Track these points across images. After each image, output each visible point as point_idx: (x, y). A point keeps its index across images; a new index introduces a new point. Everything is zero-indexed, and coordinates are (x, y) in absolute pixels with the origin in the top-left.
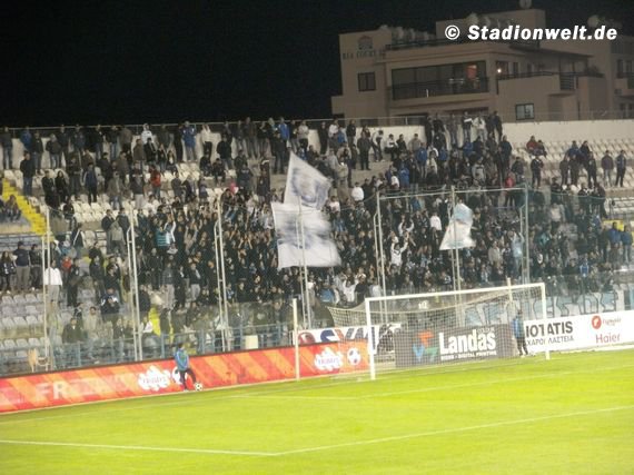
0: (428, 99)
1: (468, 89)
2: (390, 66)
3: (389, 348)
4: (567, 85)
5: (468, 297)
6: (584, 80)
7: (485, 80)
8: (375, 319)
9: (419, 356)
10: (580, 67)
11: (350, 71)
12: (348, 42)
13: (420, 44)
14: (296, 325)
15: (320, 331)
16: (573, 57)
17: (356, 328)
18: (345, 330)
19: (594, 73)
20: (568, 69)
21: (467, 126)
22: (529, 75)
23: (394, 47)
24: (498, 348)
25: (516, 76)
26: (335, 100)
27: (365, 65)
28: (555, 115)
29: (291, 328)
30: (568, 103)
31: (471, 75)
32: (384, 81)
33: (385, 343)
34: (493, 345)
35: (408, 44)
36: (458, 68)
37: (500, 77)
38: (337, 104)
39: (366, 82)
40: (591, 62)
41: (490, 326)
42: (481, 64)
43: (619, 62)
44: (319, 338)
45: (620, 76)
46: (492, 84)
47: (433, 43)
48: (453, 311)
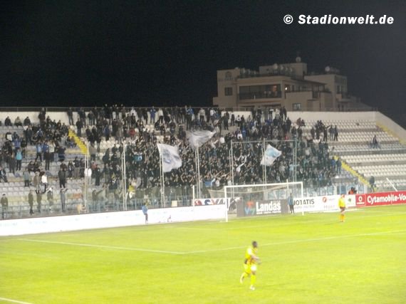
0: (255, 100)
1: (272, 96)
2: (239, 85)
4: (315, 96)
5: (268, 187)
6: (323, 94)
7: (280, 93)
8: (229, 195)
9: (247, 212)
10: (321, 88)
11: (221, 90)
12: (221, 74)
13: (252, 76)
14: (194, 197)
15: (204, 200)
16: (318, 84)
17: (220, 199)
18: (215, 200)
19: (326, 91)
20: (316, 89)
21: (271, 113)
22: (299, 91)
23: (241, 76)
24: (282, 210)
25: (293, 91)
26: (214, 99)
27: (228, 84)
28: (309, 108)
29: (192, 198)
30: (316, 104)
31: (274, 90)
32: (236, 91)
33: (232, 206)
34: (280, 208)
35: (247, 76)
36: (269, 87)
37: (287, 92)
38: (215, 101)
39: (228, 91)
40: (326, 86)
41: (278, 200)
42: (278, 86)
43: (338, 87)
44: (203, 203)
45: (338, 93)
46: (283, 95)
47: (258, 76)
48: (262, 193)
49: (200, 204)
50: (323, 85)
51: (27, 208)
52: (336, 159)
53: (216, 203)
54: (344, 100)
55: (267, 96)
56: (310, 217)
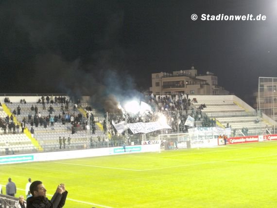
0: (171, 89)
1: (180, 87)
2: (163, 81)
3: (163, 145)
4: (202, 86)
5: (180, 135)
6: (205, 86)
7: (184, 85)
8: (160, 139)
9: (170, 147)
10: (204, 83)
11: (154, 82)
12: (154, 75)
13: (170, 76)
14: (143, 139)
15: (148, 141)
16: (203, 81)
17: (156, 141)
18: (153, 141)
19: (207, 84)
20: (202, 83)
21: (182, 96)
22: (193, 84)
23: (164, 77)
24: (187, 146)
25: (190, 84)
26: (150, 88)
27: (157, 80)
28: (199, 94)
29: (141, 140)
30: (202, 91)
31: (181, 84)
32: (161, 84)
33: (162, 145)
34: (186, 145)
35: (167, 76)
36: (178, 82)
37: (187, 84)
38: (151, 89)
39: (157, 84)
40: (207, 82)
41: (185, 141)
42: (183, 81)
43: (213, 82)
44: (147, 143)
45: (213, 85)
46: (185, 86)
47: (172, 76)
48: (177, 138)
49: (146, 143)
50: (205, 81)
51: (58, 146)
52: (214, 120)
53: (154, 143)
54: (217, 89)
55: (177, 87)
56: (202, 150)
